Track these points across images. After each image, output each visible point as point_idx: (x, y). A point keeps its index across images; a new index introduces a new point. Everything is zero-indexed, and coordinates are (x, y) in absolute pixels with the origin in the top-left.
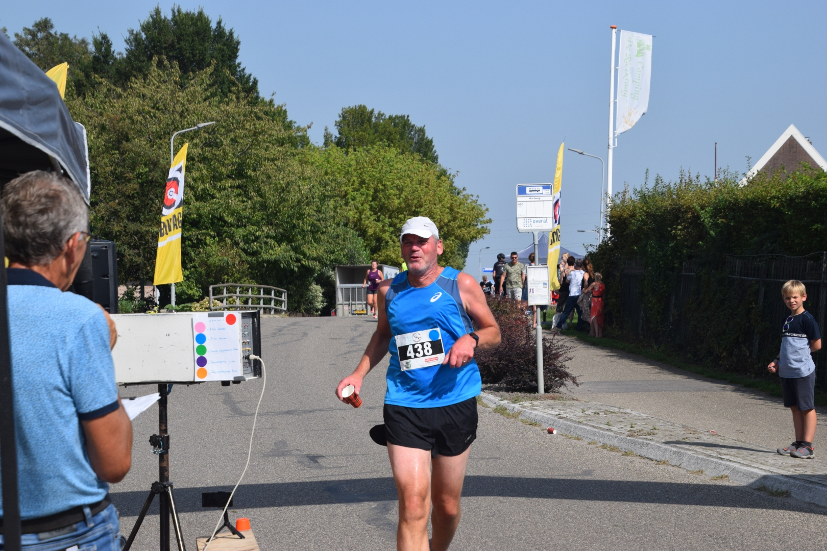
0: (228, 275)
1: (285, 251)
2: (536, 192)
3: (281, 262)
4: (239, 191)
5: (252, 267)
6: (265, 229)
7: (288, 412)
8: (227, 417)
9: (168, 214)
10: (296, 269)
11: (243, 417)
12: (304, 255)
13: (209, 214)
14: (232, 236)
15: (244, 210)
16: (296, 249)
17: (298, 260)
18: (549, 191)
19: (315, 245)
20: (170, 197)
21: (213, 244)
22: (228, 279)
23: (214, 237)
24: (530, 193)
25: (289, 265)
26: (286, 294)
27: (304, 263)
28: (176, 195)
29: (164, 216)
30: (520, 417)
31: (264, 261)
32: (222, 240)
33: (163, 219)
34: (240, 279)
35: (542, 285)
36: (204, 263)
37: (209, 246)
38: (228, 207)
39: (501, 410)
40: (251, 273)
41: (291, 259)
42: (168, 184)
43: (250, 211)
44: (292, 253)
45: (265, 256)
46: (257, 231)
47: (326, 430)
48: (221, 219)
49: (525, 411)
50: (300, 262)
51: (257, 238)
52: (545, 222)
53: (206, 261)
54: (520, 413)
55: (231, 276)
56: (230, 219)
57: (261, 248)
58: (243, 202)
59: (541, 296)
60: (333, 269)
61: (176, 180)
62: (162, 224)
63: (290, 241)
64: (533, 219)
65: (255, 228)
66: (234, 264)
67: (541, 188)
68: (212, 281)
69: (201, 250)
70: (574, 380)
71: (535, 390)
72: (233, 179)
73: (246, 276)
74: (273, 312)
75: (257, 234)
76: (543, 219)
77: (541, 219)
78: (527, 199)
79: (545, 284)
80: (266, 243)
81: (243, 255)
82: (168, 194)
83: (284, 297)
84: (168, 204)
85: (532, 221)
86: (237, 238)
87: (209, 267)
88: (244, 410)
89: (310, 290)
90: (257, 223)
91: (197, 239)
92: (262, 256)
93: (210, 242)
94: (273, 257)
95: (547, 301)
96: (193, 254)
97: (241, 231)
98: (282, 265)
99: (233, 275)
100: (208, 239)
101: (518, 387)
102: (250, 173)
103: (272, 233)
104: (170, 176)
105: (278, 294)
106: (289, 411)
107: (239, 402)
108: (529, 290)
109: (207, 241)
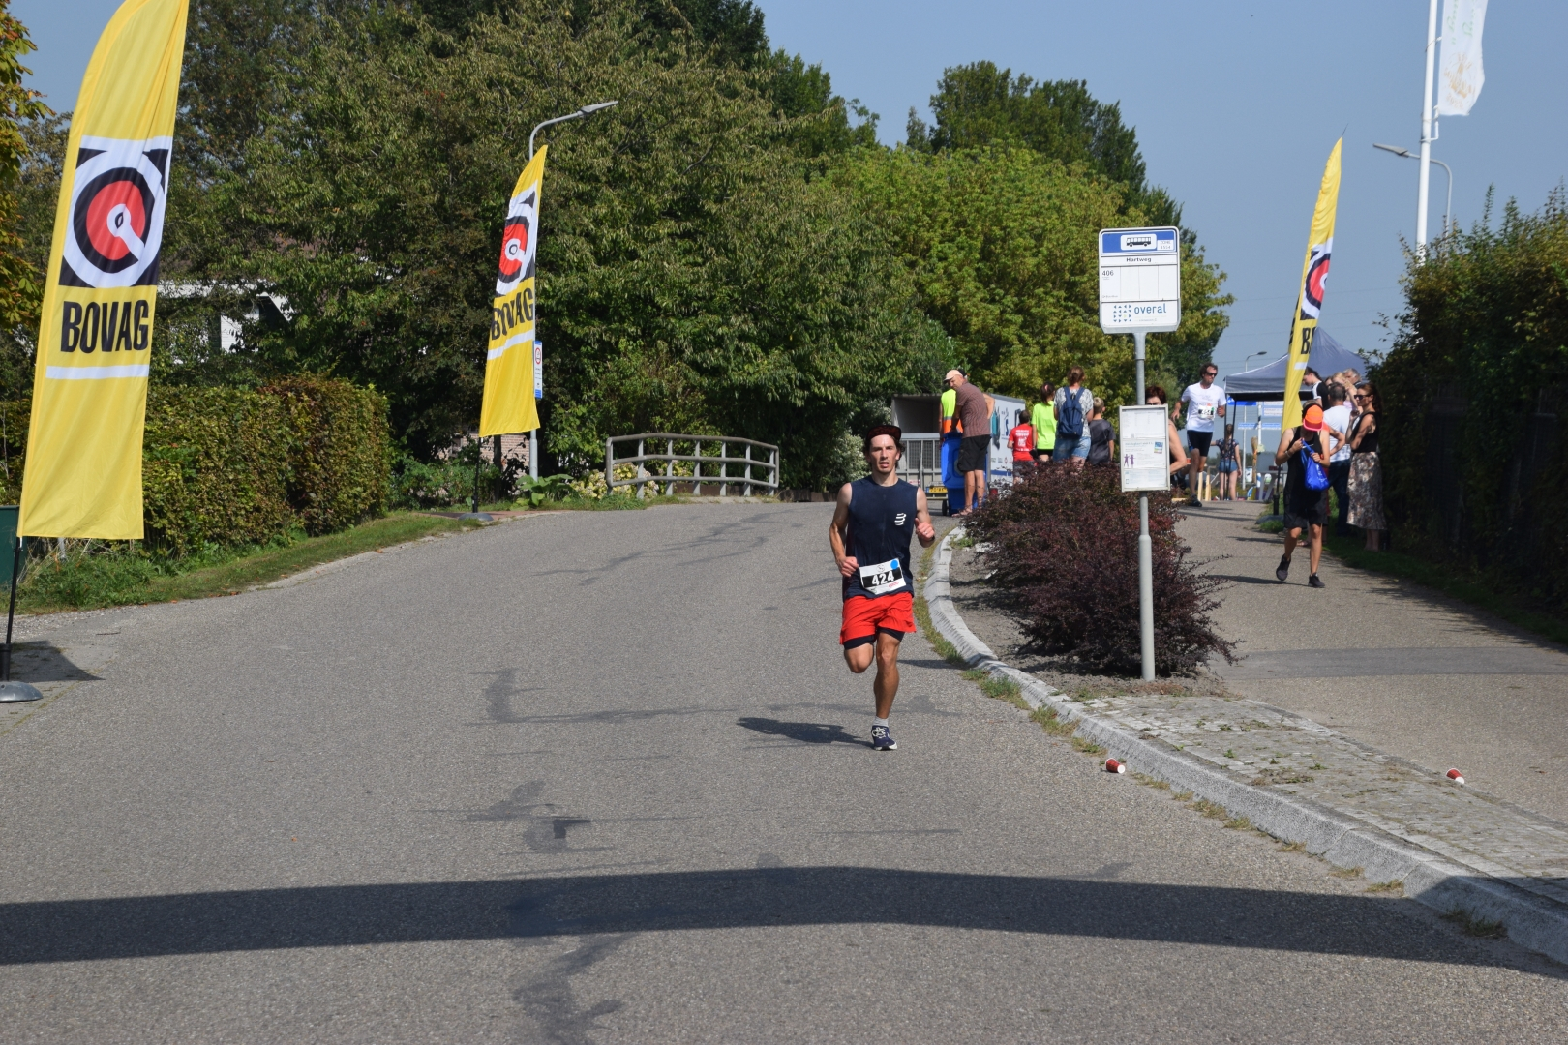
0: (661, 415)
1: (777, 368)
2: (1142, 247)
3: (769, 390)
4: (687, 243)
5: (711, 398)
6: (734, 320)
7: (600, 717)
8: (472, 724)
9: (506, 291)
10: (800, 403)
11: (501, 726)
12: (818, 374)
13: (625, 290)
14: (669, 336)
15: (693, 282)
16: (801, 363)
17: (805, 385)
18: (1171, 243)
19: (842, 353)
20: (510, 257)
21: (633, 351)
22: (661, 423)
23: (635, 339)
24: (1129, 248)
25: (784, 396)
26: (778, 454)
27: (816, 390)
28: (520, 252)
29: (500, 296)
30: (1077, 734)
31: (733, 387)
32: (652, 344)
33: (498, 303)
34: (685, 424)
35: (1152, 447)
36: (612, 391)
37: (625, 355)
38: (662, 277)
39: (1046, 718)
40: (709, 411)
41: (790, 382)
42: (508, 230)
43: (707, 284)
44: (792, 371)
45: (736, 377)
46: (719, 326)
47: (649, 758)
48: (649, 300)
49: (1086, 720)
50: (809, 389)
51: (720, 342)
52: (1160, 310)
53: (618, 389)
54: (1076, 724)
55: (668, 419)
56: (665, 302)
57: (727, 359)
58: (696, 264)
59: (1150, 471)
60: (888, 405)
61: (522, 221)
62: (496, 313)
63: (789, 347)
64: (1134, 305)
65: (717, 319)
66: (673, 394)
67: (1153, 237)
68: (630, 427)
69: (608, 364)
70: (1224, 648)
71: (1136, 671)
72: (678, 219)
73: (699, 417)
74: (748, 491)
75: (720, 331)
76: (1157, 304)
77: (1151, 305)
78: (1122, 261)
79: (1158, 444)
80: (738, 350)
81: (693, 375)
82: (507, 252)
83: (774, 461)
84: (508, 272)
85: (1132, 308)
86: (681, 340)
87: (624, 398)
88: (515, 709)
89: (841, 446)
90: (722, 310)
91: (600, 341)
92: (729, 378)
93: (626, 348)
94: (751, 380)
95: (1164, 482)
96: (593, 372)
97: (688, 324)
98: (770, 394)
99: (672, 414)
100: (624, 343)
101: (1101, 666)
102: (711, 206)
103: (750, 328)
104: (510, 215)
105: (760, 454)
106: (607, 713)
107: (517, 691)
108: (1123, 459)
109: (622, 347)
